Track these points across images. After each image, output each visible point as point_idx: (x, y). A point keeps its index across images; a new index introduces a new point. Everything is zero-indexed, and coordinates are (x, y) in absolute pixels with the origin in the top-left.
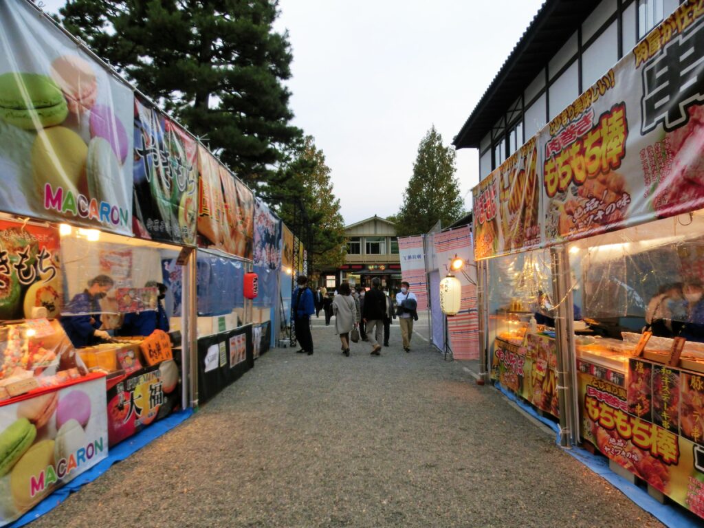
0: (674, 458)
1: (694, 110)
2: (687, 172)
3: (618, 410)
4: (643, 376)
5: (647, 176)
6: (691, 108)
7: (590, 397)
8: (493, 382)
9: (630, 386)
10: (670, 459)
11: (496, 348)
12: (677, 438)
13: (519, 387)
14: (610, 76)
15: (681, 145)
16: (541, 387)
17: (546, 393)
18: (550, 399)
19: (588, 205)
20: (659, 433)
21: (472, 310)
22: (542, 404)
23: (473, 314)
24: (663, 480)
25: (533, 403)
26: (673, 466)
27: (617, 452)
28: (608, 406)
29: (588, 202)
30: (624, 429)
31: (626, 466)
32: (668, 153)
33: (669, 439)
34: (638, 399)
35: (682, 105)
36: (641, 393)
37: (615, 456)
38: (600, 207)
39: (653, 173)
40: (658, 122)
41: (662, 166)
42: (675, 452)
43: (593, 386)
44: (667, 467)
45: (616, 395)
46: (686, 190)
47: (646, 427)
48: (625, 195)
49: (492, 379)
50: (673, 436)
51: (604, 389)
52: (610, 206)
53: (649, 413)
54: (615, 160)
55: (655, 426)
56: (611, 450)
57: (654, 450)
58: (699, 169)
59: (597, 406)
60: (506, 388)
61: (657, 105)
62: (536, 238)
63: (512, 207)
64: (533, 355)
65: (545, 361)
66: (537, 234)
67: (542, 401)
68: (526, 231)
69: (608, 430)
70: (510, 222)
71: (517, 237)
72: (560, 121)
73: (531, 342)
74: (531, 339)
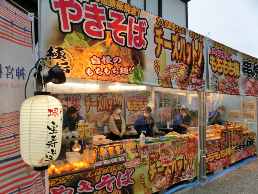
0: (231, 153)
3: (215, 152)
4: (224, 136)
14: (236, 52)
15: (247, 82)
16: (163, 175)
17: (171, 174)
18: (173, 176)
24: (230, 161)
28: (211, 153)
29: (229, 83)
30: (218, 156)
31: (221, 167)
33: (230, 149)
37: (217, 168)
38: (232, 86)
40: (246, 75)
47: (225, 151)
51: (209, 148)
52: (235, 87)
53: (226, 146)
54: (238, 76)
55: (227, 149)
56: (215, 167)
57: (227, 155)
59: (207, 156)
61: (245, 70)
62: (201, 86)
63: (175, 57)
64: (151, 159)
65: (170, 156)
66: (201, 84)
67: (168, 182)
68: (191, 79)
69: (212, 162)
70: (170, 66)
71: (181, 79)
72: (218, 45)
73: (148, 150)
74: (147, 149)
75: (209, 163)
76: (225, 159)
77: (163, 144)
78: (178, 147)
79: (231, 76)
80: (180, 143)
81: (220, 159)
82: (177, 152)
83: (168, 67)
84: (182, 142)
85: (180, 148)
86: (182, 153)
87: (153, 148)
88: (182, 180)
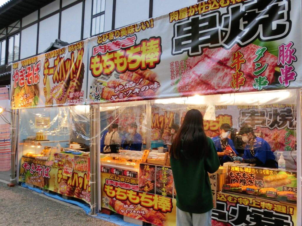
0: (169, 209)
1: (206, 50)
2: (202, 77)
3: (129, 190)
4: (149, 172)
5: (173, 75)
6: (205, 49)
7: (107, 185)
8: (20, 184)
9: (140, 177)
10: (166, 210)
11: (23, 162)
12: (171, 200)
13: (45, 185)
14: (150, 22)
15: (196, 64)
16: (66, 183)
17: (71, 186)
18: (74, 189)
19: (127, 84)
20: (159, 198)
21: (7, 140)
22: (68, 192)
23: (8, 142)
24: (162, 221)
25: (59, 192)
26: (168, 213)
27: (130, 212)
28: (122, 188)
29: (127, 83)
30: (135, 199)
31: (137, 218)
32: (188, 67)
33: (165, 200)
34: (146, 183)
35: (200, 46)
36: (147, 180)
37: (129, 214)
38: (136, 87)
39: (177, 74)
40: (184, 51)
41: (183, 72)
42: (170, 206)
43: (111, 179)
44: (165, 214)
45: (128, 183)
46: (200, 85)
47: (151, 197)
48: (156, 83)
49: (19, 182)
50: (169, 199)
51: (119, 180)
52: (145, 87)
53: (154, 190)
54: (152, 64)
55: (156, 196)
56: (125, 211)
57: (156, 207)
58: (208, 77)
59: (114, 189)
60: (32, 186)
61: (183, 43)
62: (79, 99)
63: (56, 79)
64: (59, 165)
65: (71, 168)
66: (79, 97)
67: (68, 191)
68: (69, 94)
69: (122, 201)
70: (53, 88)
71: (60, 97)
72: (107, 37)
73: (58, 158)
74: (57, 156)
75: (114, 199)
76: (149, 210)
77: (67, 156)
78: (80, 163)
79: (133, 71)
80: (82, 160)
81: (137, 204)
82: (78, 168)
83: (52, 90)
84: (83, 160)
85: (81, 165)
86: (82, 170)
87: (61, 157)
88: (83, 199)
